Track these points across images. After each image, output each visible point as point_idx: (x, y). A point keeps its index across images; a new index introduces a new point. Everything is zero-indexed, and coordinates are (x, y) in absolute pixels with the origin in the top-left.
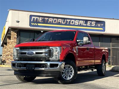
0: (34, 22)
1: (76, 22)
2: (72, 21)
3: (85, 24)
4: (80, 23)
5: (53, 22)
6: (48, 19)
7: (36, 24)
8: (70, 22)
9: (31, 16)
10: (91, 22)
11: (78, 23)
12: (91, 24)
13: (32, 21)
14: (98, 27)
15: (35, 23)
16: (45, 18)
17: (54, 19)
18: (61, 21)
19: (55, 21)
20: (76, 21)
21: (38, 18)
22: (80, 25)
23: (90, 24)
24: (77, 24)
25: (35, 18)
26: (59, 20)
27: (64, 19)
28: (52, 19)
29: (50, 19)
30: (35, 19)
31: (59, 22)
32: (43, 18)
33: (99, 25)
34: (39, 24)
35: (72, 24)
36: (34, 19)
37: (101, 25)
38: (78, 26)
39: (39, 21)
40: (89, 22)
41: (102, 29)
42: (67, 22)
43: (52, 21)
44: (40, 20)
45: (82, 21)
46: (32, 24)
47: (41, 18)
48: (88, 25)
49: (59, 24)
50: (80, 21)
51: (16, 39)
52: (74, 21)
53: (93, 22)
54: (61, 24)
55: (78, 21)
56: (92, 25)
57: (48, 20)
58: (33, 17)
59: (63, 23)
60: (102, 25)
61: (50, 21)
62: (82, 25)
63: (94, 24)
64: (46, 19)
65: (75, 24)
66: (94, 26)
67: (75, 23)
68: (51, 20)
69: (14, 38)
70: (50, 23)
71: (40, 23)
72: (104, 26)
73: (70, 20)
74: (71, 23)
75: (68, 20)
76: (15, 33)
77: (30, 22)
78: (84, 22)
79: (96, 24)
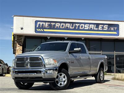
0: (39, 28)
1: (85, 27)
3: (96, 28)
5: (61, 28)
6: (55, 24)
7: (42, 30)
8: (79, 26)
9: (36, 22)
10: (103, 26)
11: (88, 27)
12: (103, 28)
13: (37, 27)
14: (111, 31)
16: (52, 24)
17: (62, 24)
18: (69, 26)
19: (63, 26)
20: (86, 25)
21: (44, 23)
22: (91, 30)
23: (101, 27)
25: (41, 23)
26: (67, 24)
27: (73, 23)
28: (60, 24)
29: (57, 24)
30: (41, 25)
31: (67, 27)
32: (49, 23)
33: (112, 29)
34: (45, 30)
35: (81, 29)
36: (39, 24)
37: (114, 29)
38: (88, 30)
39: (45, 26)
40: (100, 26)
42: (76, 26)
43: (60, 26)
44: (47, 25)
45: (93, 25)
46: (38, 30)
48: (99, 29)
49: (67, 29)
50: (91, 25)
52: (83, 25)
53: (105, 26)
54: (70, 29)
55: (89, 25)
56: (104, 29)
58: (38, 23)
60: (116, 28)
61: (57, 26)
62: (93, 29)
63: (107, 28)
64: (53, 24)
65: (85, 29)
67: (84, 27)
69: (19, 46)
70: (57, 28)
71: (46, 29)
73: (79, 25)
74: (80, 28)
75: (76, 25)
76: (20, 40)
77: (36, 28)
78: (95, 26)
79: (108, 28)
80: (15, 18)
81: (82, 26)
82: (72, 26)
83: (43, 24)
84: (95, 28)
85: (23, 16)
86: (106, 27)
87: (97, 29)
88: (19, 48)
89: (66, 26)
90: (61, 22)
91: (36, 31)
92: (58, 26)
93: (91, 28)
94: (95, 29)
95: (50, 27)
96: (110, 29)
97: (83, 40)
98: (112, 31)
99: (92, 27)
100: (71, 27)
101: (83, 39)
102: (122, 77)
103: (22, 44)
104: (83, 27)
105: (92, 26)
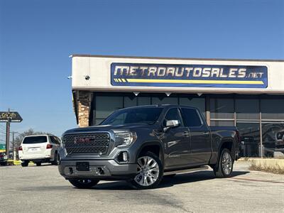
0: (119, 76)
1: (204, 72)
2: (196, 69)
3: (223, 74)
4: (212, 74)
5: (158, 75)
6: (146, 68)
7: (124, 80)
8: (192, 72)
10: (236, 70)
11: (209, 73)
12: (237, 73)
13: (115, 74)
14: (251, 79)
15: (121, 78)
16: (141, 68)
17: (160, 69)
18: (173, 72)
19: (161, 71)
20: (205, 69)
21: (127, 68)
22: (214, 78)
23: (234, 73)
24: (208, 76)
25: (122, 68)
26: (169, 69)
27: (180, 66)
29: (151, 68)
30: (122, 70)
31: (170, 74)
32: (137, 68)
33: (254, 75)
34: (129, 80)
35: (197, 76)
36: (119, 70)
37: (258, 75)
38: (209, 78)
39: (129, 73)
40: (232, 70)
41: (261, 83)
42: (186, 72)
43: (156, 73)
44: (132, 71)
45: (218, 70)
46: (116, 80)
47: (132, 68)
48: (230, 76)
49: (170, 76)
50: (214, 69)
51: (88, 112)
52: (200, 69)
54: (175, 78)
55: (210, 69)
56: (239, 76)
57: (147, 71)
58: (117, 67)
59: (177, 75)
60: (261, 74)
61: (150, 72)
62: (218, 76)
63: (244, 73)
64: (144, 68)
65: (204, 76)
66: (243, 77)
67: (202, 74)
68: (152, 70)
69: (83, 109)
70: (152, 77)
71: (131, 77)
72: (265, 77)
73: (192, 69)
74: (195, 75)
75: (187, 69)
76: (85, 99)
77: (112, 77)
78: (222, 70)
79: (247, 73)
80: (74, 59)
81: (197, 72)
82: (179, 72)
83: (125, 70)
84: (221, 74)
85: (89, 56)
86: (242, 73)
87: (225, 76)
88: (82, 114)
89: (168, 72)
90: (157, 66)
91: (113, 83)
92: (154, 72)
93: (215, 75)
94: (222, 76)
95: (139, 74)
96: (251, 75)
97: (200, 97)
98: (255, 79)
99: (217, 73)
100: (177, 73)
101: (200, 95)
102: (265, 164)
103: (88, 107)
104: (200, 74)
105: (216, 71)
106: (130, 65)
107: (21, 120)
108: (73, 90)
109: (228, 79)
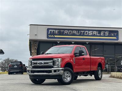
3: (98, 34)
4: (93, 34)
8: (84, 33)
9: (48, 29)
10: (104, 32)
11: (92, 33)
17: (69, 31)
18: (75, 33)
20: (90, 32)
21: (55, 31)
22: (94, 35)
25: (52, 31)
26: (74, 31)
27: (79, 30)
32: (59, 31)
33: (112, 35)
34: (55, 36)
35: (86, 34)
37: (114, 35)
38: (92, 36)
40: (102, 32)
41: (115, 38)
42: (81, 33)
44: (57, 32)
46: (49, 36)
47: (57, 31)
48: (101, 35)
49: (74, 35)
50: (94, 32)
51: (36, 50)
52: (88, 32)
55: (92, 32)
58: (50, 30)
60: (115, 34)
62: (96, 35)
64: (62, 31)
65: (89, 35)
66: (107, 35)
67: (89, 34)
68: (66, 32)
69: (34, 49)
72: (117, 36)
73: (84, 31)
74: (85, 34)
75: (82, 31)
76: (35, 45)
86: (107, 33)
88: (34, 51)
89: (73, 33)
91: (48, 37)
100: (77, 33)
101: (87, 43)
103: (36, 48)
105: (95, 33)
106: (56, 29)
107: (4, 53)
108: (30, 41)
109: (100, 36)
